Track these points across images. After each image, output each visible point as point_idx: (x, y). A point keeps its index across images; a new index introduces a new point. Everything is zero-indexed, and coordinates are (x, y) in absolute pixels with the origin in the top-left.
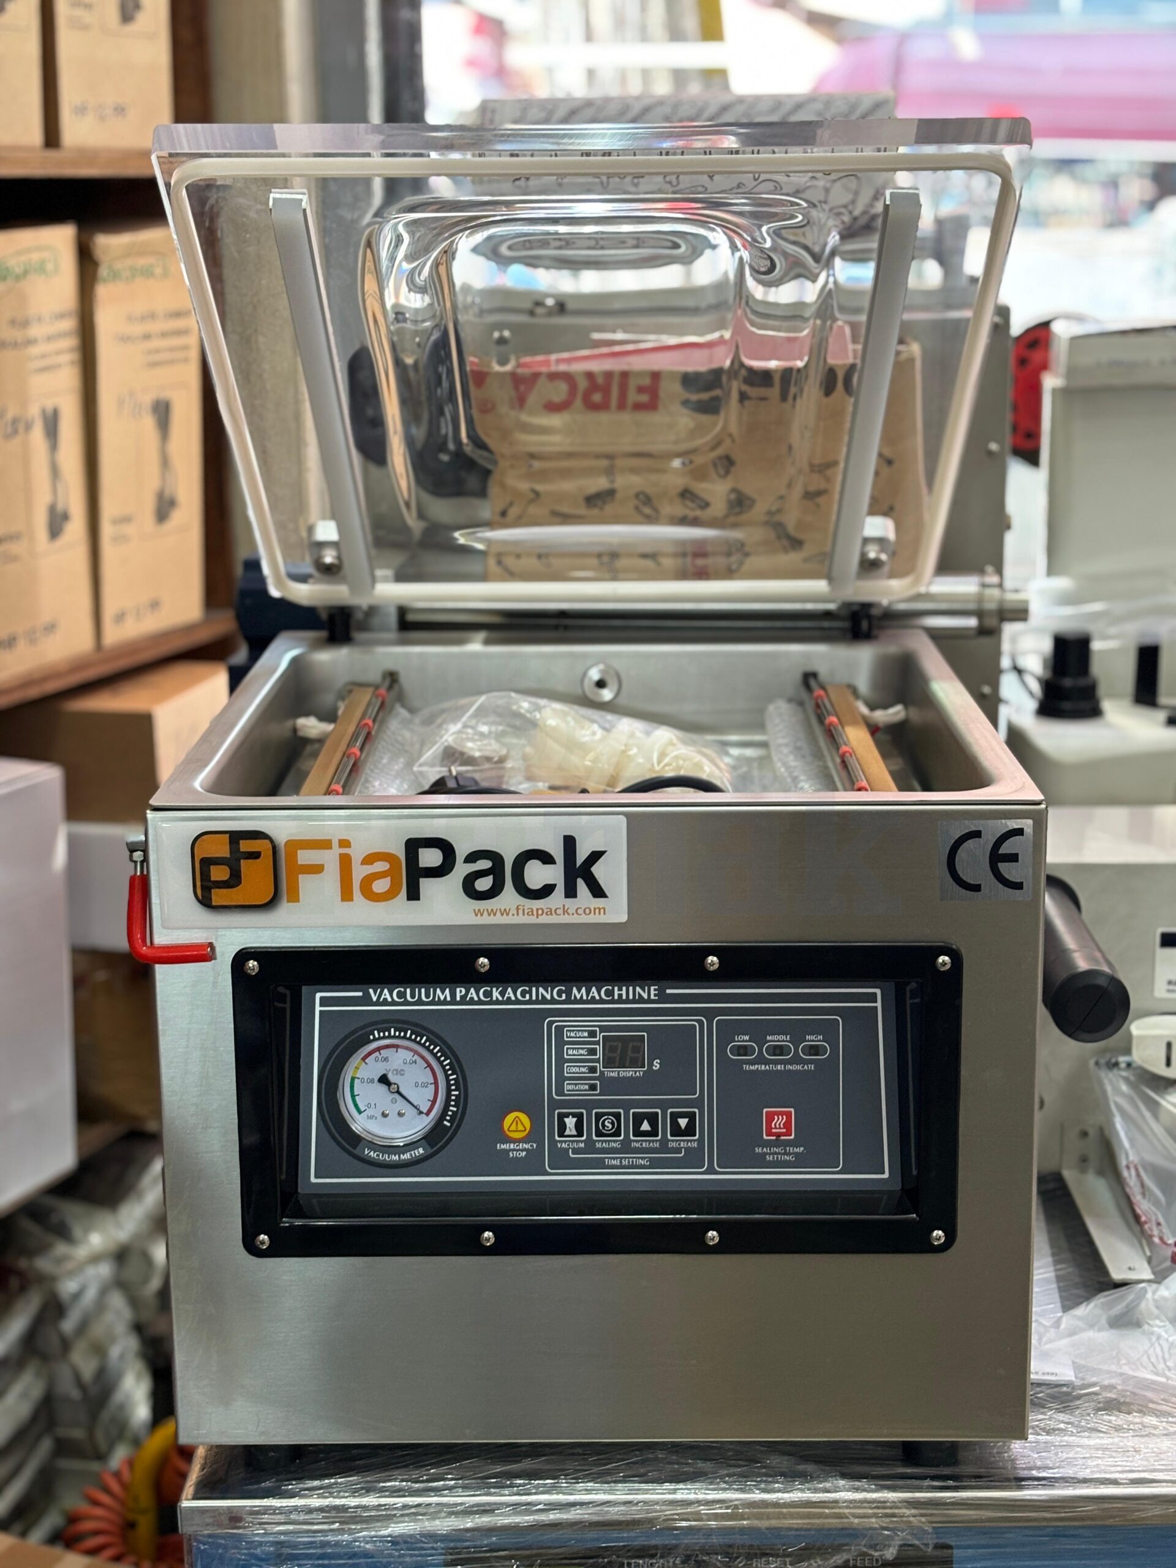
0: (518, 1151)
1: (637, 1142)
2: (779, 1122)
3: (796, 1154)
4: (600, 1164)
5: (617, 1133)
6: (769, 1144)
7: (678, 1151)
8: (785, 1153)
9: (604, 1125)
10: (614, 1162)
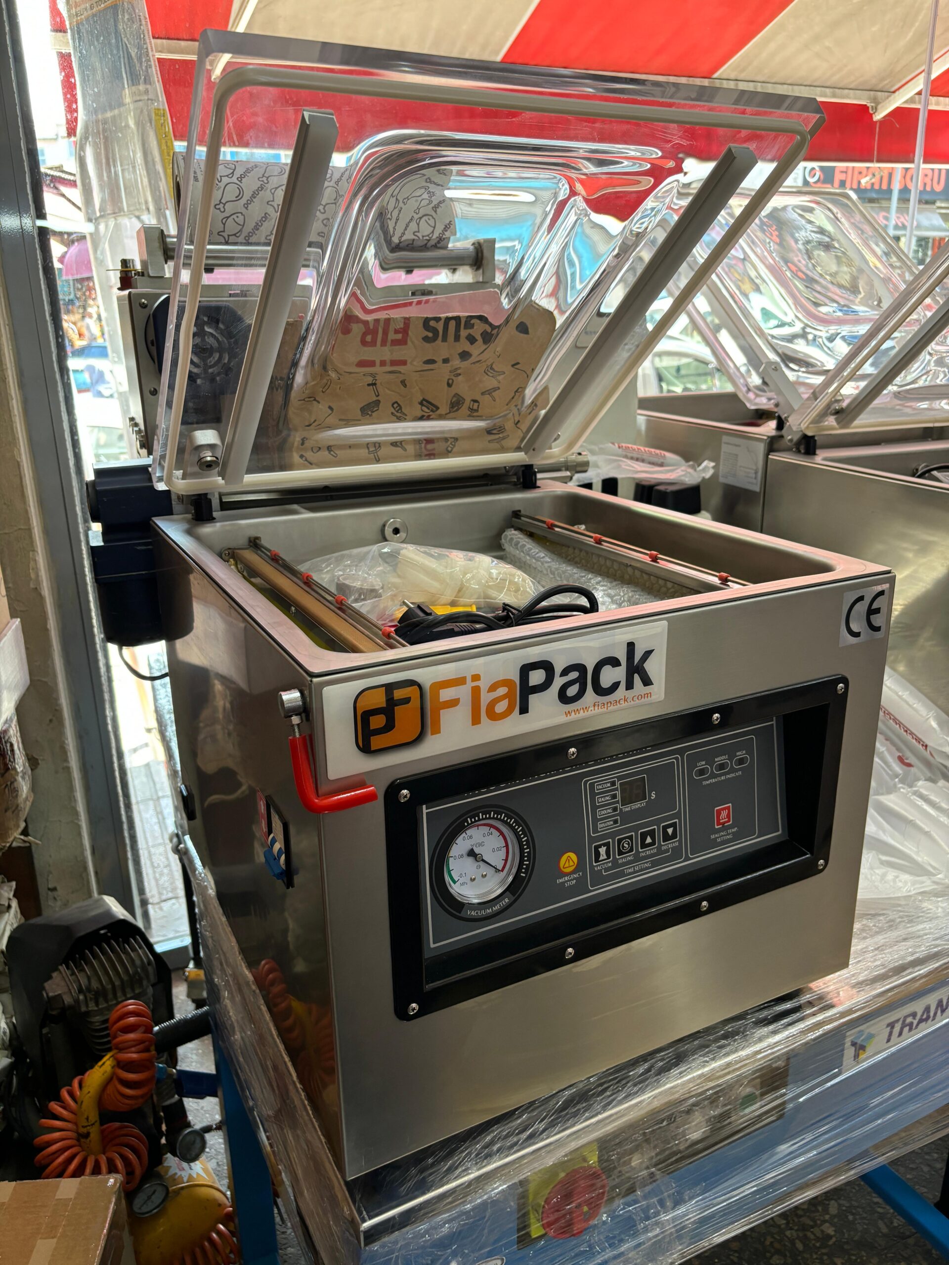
0: (569, 881)
1: (644, 852)
2: (724, 814)
3: (733, 833)
4: (622, 874)
5: (631, 850)
6: (719, 831)
7: (667, 851)
8: (728, 834)
9: (623, 847)
10: (630, 870)
